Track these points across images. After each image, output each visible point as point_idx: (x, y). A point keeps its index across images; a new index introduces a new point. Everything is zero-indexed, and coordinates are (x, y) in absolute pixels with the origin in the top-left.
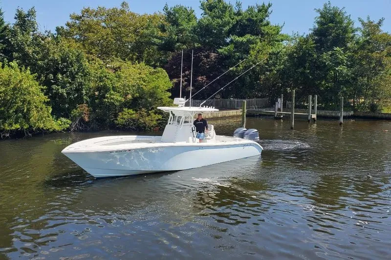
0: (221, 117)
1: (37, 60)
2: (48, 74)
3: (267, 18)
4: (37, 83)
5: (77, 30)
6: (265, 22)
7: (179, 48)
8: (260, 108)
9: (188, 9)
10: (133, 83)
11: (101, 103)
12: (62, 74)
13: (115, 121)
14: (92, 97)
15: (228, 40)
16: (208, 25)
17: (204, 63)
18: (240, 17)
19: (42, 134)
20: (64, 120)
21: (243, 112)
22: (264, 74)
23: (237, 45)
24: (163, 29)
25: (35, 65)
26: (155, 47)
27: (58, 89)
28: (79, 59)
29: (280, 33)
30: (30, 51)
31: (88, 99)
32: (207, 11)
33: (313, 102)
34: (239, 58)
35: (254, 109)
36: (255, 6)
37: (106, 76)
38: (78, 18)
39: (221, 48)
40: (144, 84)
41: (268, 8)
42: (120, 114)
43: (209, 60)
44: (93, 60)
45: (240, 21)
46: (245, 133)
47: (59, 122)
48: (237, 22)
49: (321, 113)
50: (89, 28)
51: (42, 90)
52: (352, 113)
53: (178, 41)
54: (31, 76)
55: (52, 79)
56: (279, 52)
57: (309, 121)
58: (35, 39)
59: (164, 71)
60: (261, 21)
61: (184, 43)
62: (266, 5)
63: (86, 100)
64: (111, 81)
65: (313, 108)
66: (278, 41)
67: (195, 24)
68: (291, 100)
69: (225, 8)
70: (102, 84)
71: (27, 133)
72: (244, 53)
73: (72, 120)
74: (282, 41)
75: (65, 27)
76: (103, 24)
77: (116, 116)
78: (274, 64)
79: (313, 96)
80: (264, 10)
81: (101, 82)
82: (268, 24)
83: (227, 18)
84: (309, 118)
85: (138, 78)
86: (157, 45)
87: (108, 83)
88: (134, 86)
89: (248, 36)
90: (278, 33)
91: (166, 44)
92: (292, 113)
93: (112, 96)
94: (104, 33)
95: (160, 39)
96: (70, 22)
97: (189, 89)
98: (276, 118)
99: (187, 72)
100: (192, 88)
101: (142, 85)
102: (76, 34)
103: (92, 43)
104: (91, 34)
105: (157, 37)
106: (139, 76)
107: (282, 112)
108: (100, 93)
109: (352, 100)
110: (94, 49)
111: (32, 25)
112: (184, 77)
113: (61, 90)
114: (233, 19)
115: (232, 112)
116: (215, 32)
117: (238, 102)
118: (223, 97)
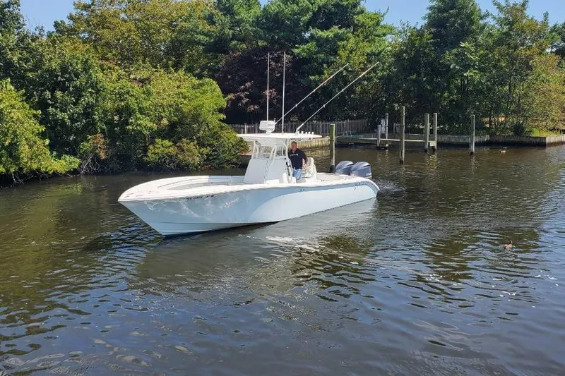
1: (26, 71)
2: (43, 91)
4: (27, 106)
5: (85, 25)
6: (359, 8)
7: (235, 49)
8: (356, 134)
10: (168, 101)
11: (125, 132)
12: (63, 91)
13: (145, 158)
14: (110, 123)
15: (307, 35)
16: (277, 13)
17: (273, 69)
18: (324, 2)
19: (38, 179)
20: (72, 158)
21: (331, 140)
22: (360, 83)
23: (321, 43)
24: (210, 19)
25: (23, 77)
26: (201, 48)
27: (57, 114)
28: (87, 67)
29: (382, 23)
30: (15, 58)
31: (104, 127)
33: (431, 123)
34: (323, 62)
37: (128, 93)
38: (86, 7)
39: (297, 48)
40: (185, 102)
42: (151, 147)
43: (279, 65)
44: (110, 68)
45: (325, 6)
46: (352, 169)
47: (62, 161)
48: (320, 8)
49: (443, 140)
50: (103, 22)
51: (35, 116)
52: (487, 138)
53: (232, 39)
55: (49, 99)
56: (381, 52)
57: (426, 151)
58: (22, 40)
59: (214, 82)
60: (355, 6)
61: (243, 40)
63: (101, 128)
64: (136, 99)
65: (432, 131)
66: (378, 36)
67: (257, 11)
68: (400, 121)
70: (123, 104)
71: (16, 179)
72: (331, 55)
73: (81, 158)
74: (384, 35)
76: (123, 15)
77: (145, 150)
78: (375, 70)
79: (432, 115)
81: (122, 100)
82: (362, 11)
83: (304, 3)
84: (427, 147)
85: (176, 94)
86: (203, 45)
87: (133, 104)
88: (170, 106)
89: (336, 29)
90: (378, 24)
91: (215, 43)
92: (401, 139)
93: (139, 122)
94: (124, 29)
95: (207, 36)
96: (74, 14)
97: (252, 109)
98: (379, 149)
99: (248, 84)
100: (256, 107)
101: (181, 104)
102: (84, 31)
103: (107, 44)
104: (106, 31)
105: (202, 33)
106: (177, 91)
107: (387, 139)
108: (121, 117)
109: (487, 119)
110: (111, 52)
111: (16, 18)
112: (244, 91)
113: (60, 115)
114: (313, 4)
115: (315, 142)
116: (289, 23)
117: (323, 126)
118: (302, 119)
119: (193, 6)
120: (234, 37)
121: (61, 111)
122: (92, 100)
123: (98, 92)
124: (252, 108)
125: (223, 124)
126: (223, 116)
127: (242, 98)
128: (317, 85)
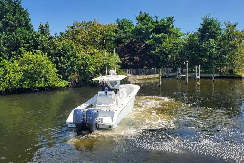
0: (147, 79)
1: (50, 50)
2: (56, 57)
3: (172, 24)
4: (51, 62)
5: (71, 34)
6: (171, 26)
7: (124, 42)
8: (169, 73)
9: (129, 21)
10: (100, 61)
11: (84, 72)
12: (63, 57)
13: (92, 81)
14: (80, 69)
16: (140, 29)
18: (157, 24)
19: (54, 89)
20: (65, 81)
21: (160, 75)
22: (171, 54)
23: (156, 39)
24: (116, 31)
27: (61, 65)
28: (72, 48)
29: (180, 32)
30: (46, 45)
31: (78, 70)
32: (140, 21)
33: (198, 69)
35: (165, 74)
36: (165, 18)
37: (86, 58)
38: (71, 27)
39: (147, 41)
41: (173, 19)
43: (141, 47)
45: (158, 26)
47: (63, 83)
48: (156, 27)
49: (202, 75)
50: (77, 32)
52: (219, 75)
53: (124, 38)
54: (48, 58)
55: (58, 60)
56: (179, 42)
57: (196, 80)
58: (50, 39)
59: (117, 54)
60: (169, 26)
61: (127, 39)
62: (171, 17)
63: (77, 71)
64: (89, 60)
65: (198, 72)
66: (178, 36)
67: (133, 28)
68: (186, 68)
69: (149, 20)
71: (46, 89)
72: (160, 43)
73: (69, 81)
74: (180, 36)
75: (65, 33)
76: (84, 30)
77: (92, 78)
78: (176, 49)
79: (198, 66)
80: (170, 20)
81: (84, 61)
83: (150, 24)
84: (196, 78)
87: (87, 61)
88: (101, 63)
89: (162, 34)
90: (178, 32)
91: (117, 40)
92: (187, 75)
93: (90, 68)
94: (85, 35)
95: (114, 37)
96: (67, 30)
98: (178, 78)
99: (129, 55)
102: (71, 36)
103: (79, 41)
104: (78, 36)
105: (113, 36)
106: (103, 57)
107: (181, 75)
108: (84, 67)
109: (219, 68)
110: (80, 43)
111: (47, 31)
112: (127, 57)
113: (62, 66)
114: (154, 25)
115: (153, 76)
116: (144, 32)
117: (156, 70)
118: (148, 68)
119: (109, 27)
121: (63, 64)
122: (73, 60)
123: (76, 58)
124: (130, 63)
125: (120, 69)
126: (120, 66)
127: (126, 60)
128: (154, 55)
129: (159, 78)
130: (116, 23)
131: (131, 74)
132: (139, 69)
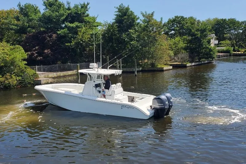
0: (63, 76)
3: (87, 12)
6: (86, 14)
7: (30, 32)
9: (34, 6)
15: (63, 26)
16: (49, 16)
17: (48, 41)
18: (71, 11)
22: (89, 47)
23: (69, 28)
24: (18, 19)
26: (13, 31)
29: (96, 21)
32: (48, 7)
33: (119, 63)
34: (72, 37)
36: (79, 4)
39: (59, 31)
40: (7, 56)
41: (87, 6)
43: (51, 39)
45: (71, 13)
48: (68, 14)
49: (124, 70)
52: (141, 69)
56: (97, 33)
59: (21, 47)
60: (84, 14)
61: (33, 28)
62: (86, 3)
65: (120, 67)
66: (95, 26)
67: (40, 15)
69: (60, 6)
72: (75, 34)
74: (97, 26)
80: (85, 7)
82: (88, 15)
83: (62, 12)
85: (3, 53)
86: (14, 30)
89: (76, 24)
90: (94, 22)
91: (20, 29)
95: (16, 26)
97: (39, 58)
99: (37, 47)
100: (41, 58)
101: (5, 57)
105: (13, 25)
106: (3, 52)
109: (141, 61)
112: (35, 50)
114: (66, 12)
115: (70, 73)
116: (55, 20)
117: (73, 65)
118: (63, 63)
119: (9, 13)
120: (29, 27)
125: (26, 66)
126: (26, 62)
127: (34, 54)
128: (69, 48)
129: (77, 74)
130: (17, 9)
131: (41, 71)
132: (51, 65)
